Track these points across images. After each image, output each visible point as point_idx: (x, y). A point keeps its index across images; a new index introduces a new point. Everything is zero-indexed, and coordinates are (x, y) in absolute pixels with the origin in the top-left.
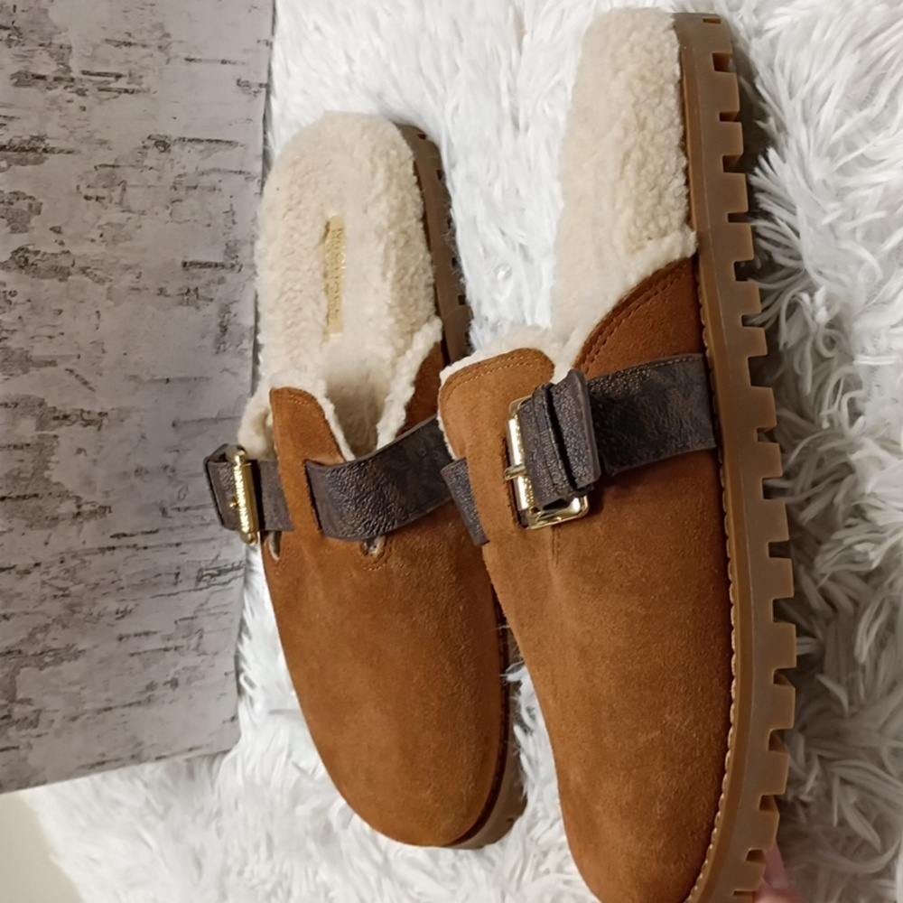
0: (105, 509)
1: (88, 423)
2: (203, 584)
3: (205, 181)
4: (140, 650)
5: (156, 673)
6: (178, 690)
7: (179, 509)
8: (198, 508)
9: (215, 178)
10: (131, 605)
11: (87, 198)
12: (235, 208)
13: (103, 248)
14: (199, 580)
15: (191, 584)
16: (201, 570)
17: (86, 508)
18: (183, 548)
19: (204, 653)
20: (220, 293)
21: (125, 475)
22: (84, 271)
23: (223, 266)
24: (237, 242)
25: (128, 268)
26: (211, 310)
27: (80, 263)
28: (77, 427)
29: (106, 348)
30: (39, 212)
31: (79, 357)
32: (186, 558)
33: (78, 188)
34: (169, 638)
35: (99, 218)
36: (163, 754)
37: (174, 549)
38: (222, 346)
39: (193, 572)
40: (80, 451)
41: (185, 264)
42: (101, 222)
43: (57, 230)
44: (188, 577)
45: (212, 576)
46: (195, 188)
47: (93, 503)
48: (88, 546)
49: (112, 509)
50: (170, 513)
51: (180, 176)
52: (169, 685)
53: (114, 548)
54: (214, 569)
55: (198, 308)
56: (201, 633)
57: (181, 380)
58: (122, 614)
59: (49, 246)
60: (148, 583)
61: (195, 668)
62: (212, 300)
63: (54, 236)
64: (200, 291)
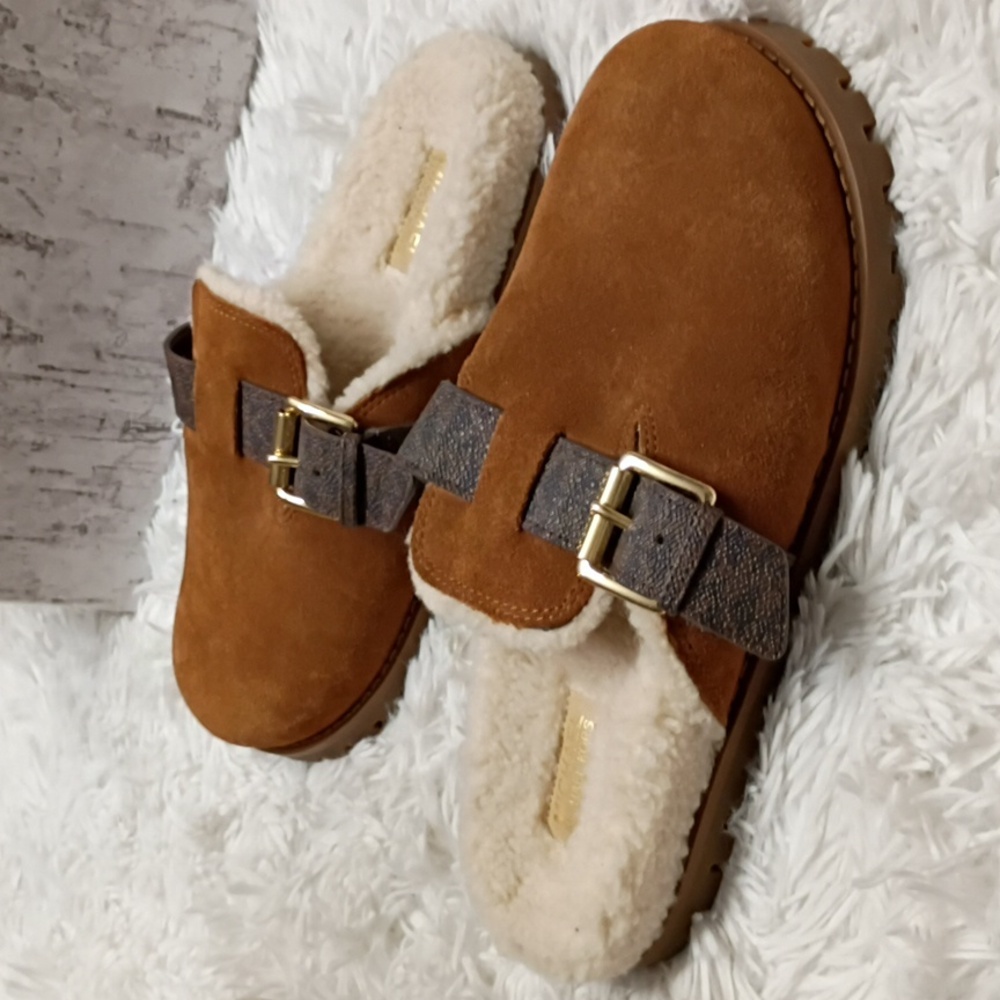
0: (35, 338)
1: (31, 247)
2: (128, 437)
3: (195, 32)
4: (53, 487)
5: (63, 514)
6: (86, 538)
7: (114, 355)
8: (134, 358)
9: (205, 31)
10: (49, 440)
11: (67, 23)
12: (222, 65)
13: (75, 76)
14: (125, 431)
15: (116, 433)
16: (128, 422)
17: (16, 332)
18: (113, 396)
19: (119, 506)
20: (193, 147)
21: (62, 308)
22: (51, 95)
23: (199, 120)
24: (218, 100)
25: (98, 102)
26: (180, 164)
27: (48, 87)
28: (20, 250)
29: (63, 176)
30: (14, 26)
31: (33, 179)
32: (114, 406)
33: (59, 11)
34: (84, 482)
35: (75, 45)
36: (60, 597)
37: (103, 394)
38: (186, 202)
39: (119, 423)
40: (19, 273)
41: (159, 111)
42: (79, 50)
43: (29, 49)
44: (113, 426)
45: (139, 430)
46: (183, 36)
47: (25, 329)
48: (15, 369)
49: (45, 339)
50: (105, 356)
51: (169, 21)
52: (77, 530)
53: (38, 378)
54: (142, 424)
55: (166, 157)
56: (119, 485)
57: (138, 226)
58: (39, 447)
59: (19, 63)
60: (71, 422)
61: (107, 519)
62: (182, 152)
63: (26, 54)
64: (173, 142)
